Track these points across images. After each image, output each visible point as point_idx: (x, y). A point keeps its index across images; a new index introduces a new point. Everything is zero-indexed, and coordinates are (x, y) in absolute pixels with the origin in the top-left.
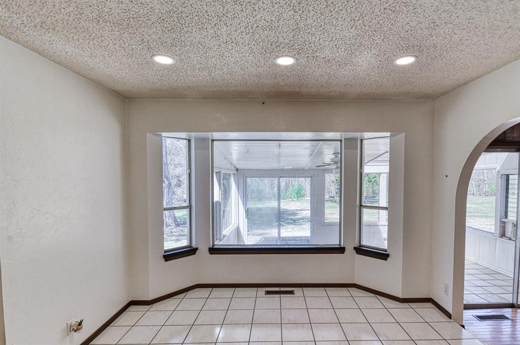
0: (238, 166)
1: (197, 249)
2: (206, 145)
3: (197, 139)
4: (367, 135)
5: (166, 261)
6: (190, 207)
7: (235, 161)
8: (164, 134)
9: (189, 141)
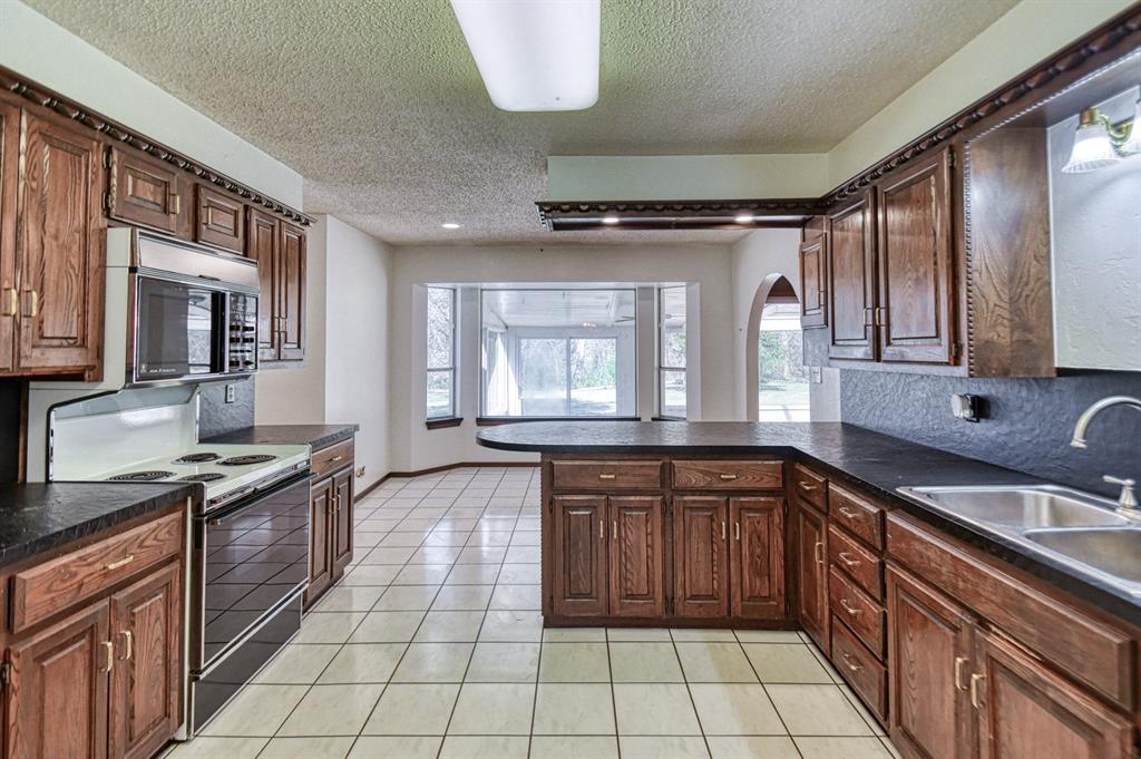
0: (508, 322)
1: (462, 419)
2: (474, 297)
3: (463, 289)
4: (667, 284)
5: (429, 429)
6: (454, 369)
7: (504, 316)
8: (429, 285)
9: (455, 290)
